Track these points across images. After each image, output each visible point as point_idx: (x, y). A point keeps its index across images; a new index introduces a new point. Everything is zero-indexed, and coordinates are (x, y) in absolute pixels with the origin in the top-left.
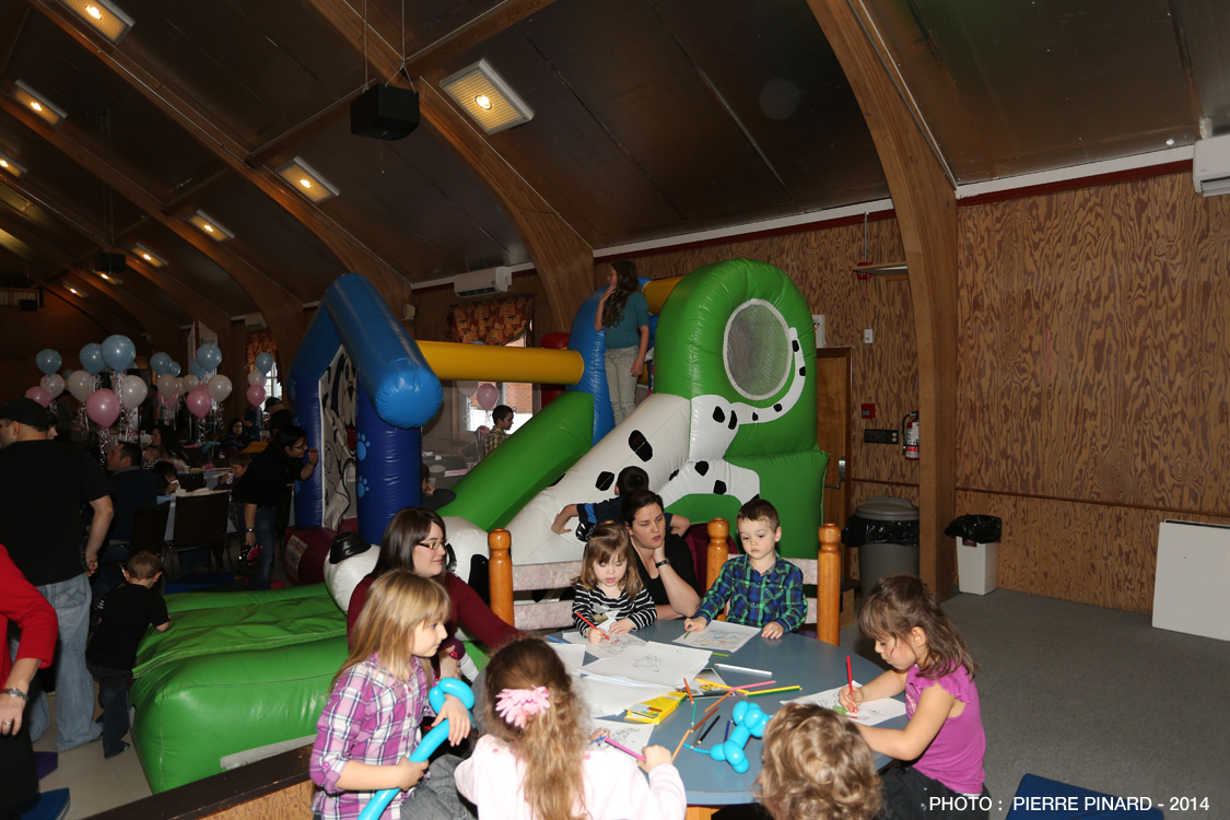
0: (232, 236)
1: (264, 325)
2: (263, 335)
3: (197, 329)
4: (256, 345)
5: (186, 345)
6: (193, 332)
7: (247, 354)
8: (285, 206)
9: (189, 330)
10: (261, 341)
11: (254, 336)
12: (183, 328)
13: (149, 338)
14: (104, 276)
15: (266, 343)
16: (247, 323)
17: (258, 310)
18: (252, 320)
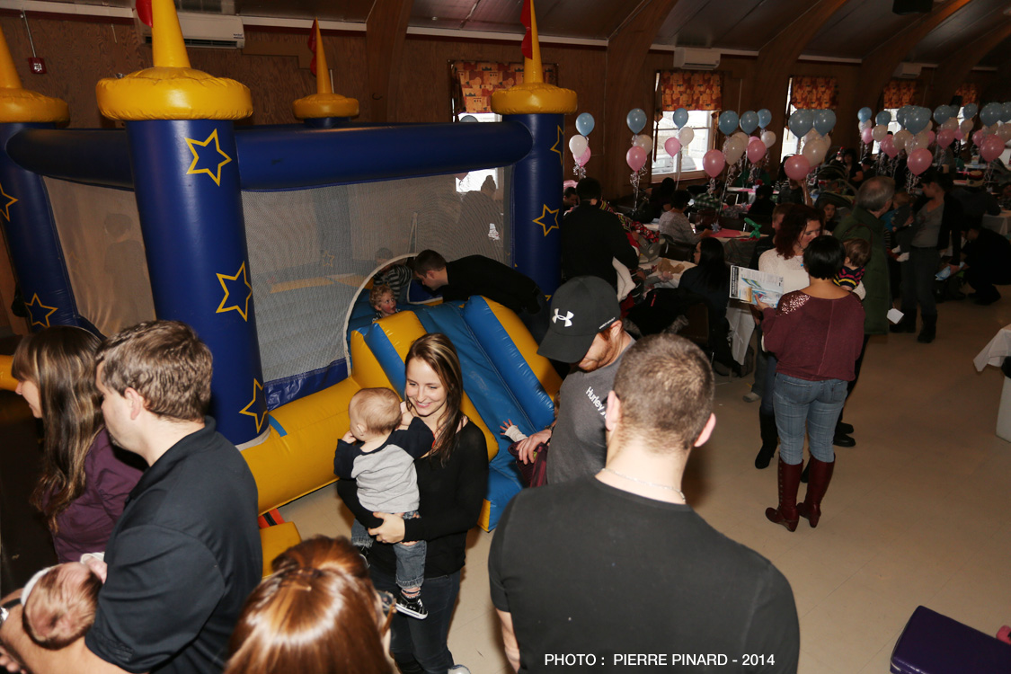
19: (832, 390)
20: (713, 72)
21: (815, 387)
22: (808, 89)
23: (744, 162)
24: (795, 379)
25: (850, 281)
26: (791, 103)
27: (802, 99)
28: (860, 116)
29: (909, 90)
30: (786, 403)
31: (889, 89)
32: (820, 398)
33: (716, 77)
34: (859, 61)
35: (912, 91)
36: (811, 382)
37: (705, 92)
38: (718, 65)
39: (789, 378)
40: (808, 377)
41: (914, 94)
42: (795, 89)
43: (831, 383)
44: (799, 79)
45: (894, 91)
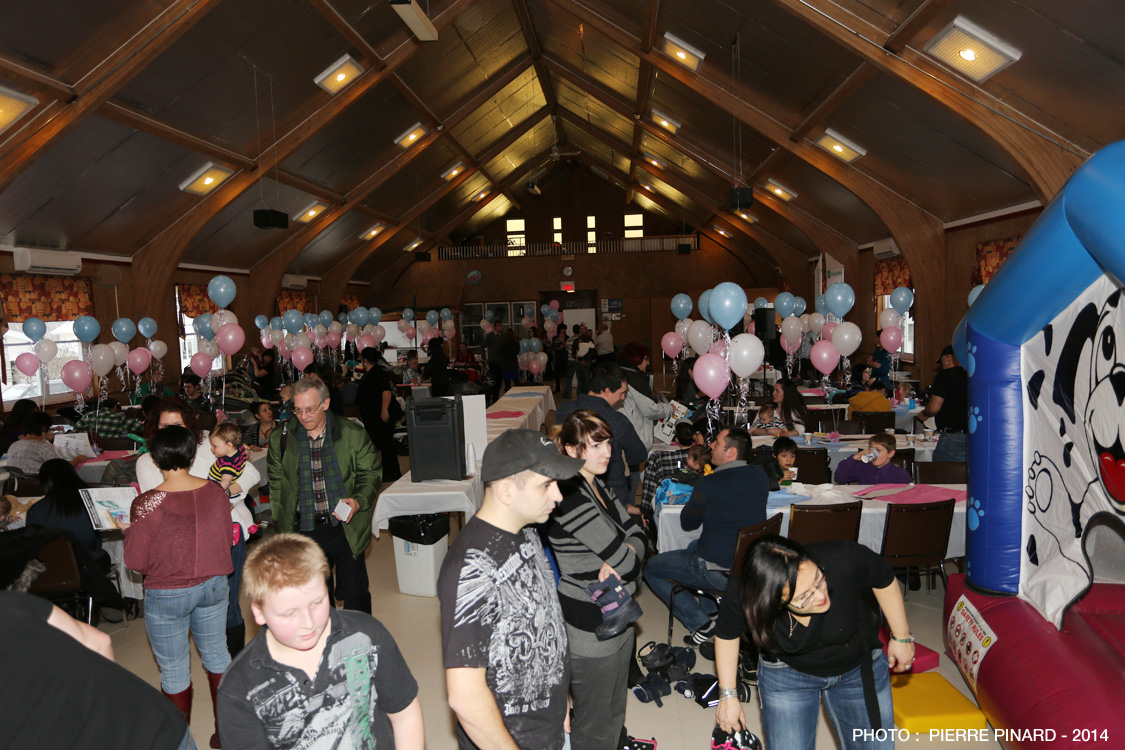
0: (864, 153)
1: (896, 252)
2: (893, 263)
3: (824, 261)
4: (885, 274)
5: (813, 277)
6: (820, 262)
7: (874, 286)
8: (935, 95)
9: (817, 261)
10: (891, 270)
11: (883, 265)
12: (810, 260)
13: (780, 272)
14: (744, 216)
15: (897, 272)
16: (876, 252)
17: (890, 235)
18: (880, 247)
19: (214, 590)
20: (76, 278)
21: (195, 592)
22: (199, 297)
23: (126, 374)
24: (170, 591)
25: (228, 468)
26: (181, 311)
27: (194, 308)
28: (258, 323)
29: (301, 299)
30: (163, 623)
31: (282, 299)
32: (203, 603)
33: (82, 284)
34: (247, 271)
35: (304, 300)
36: (190, 589)
37: (68, 300)
38: (80, 270)
39: (163, 591)
40: (185, 583)
41: (306, 303)
42: (183, 297)
43: (210, 582)
44: (186, 288)
45: (288, 300)
